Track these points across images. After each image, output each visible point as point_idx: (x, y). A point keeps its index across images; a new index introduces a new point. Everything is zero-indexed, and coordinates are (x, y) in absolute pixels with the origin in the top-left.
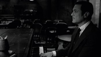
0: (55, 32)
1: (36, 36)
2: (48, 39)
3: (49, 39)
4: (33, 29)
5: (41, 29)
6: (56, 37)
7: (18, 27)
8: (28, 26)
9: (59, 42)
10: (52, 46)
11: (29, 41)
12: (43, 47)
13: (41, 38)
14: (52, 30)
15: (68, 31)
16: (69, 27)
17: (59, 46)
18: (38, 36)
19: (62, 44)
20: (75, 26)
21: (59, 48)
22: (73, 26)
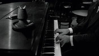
0: (69, 7)
1: (51, 11)
2: (62, 14)
3: (64, 14)
4: (49, 3)
5: (56, 4)
6: (70, 12)
7: (33, 1)
8: (43, 1)
9: (73, 17)
10: (66, 20)
11: (45, 13)
12: (57, 20)
13: (55, 13)
14: (66, 5)
15: (82, 7)
16: (84, 3)
17: (73, 21)
18: (52, 11)
19: (76, 19)
20: (90, 2)
21: (72, 23)
22: (88, 2)
